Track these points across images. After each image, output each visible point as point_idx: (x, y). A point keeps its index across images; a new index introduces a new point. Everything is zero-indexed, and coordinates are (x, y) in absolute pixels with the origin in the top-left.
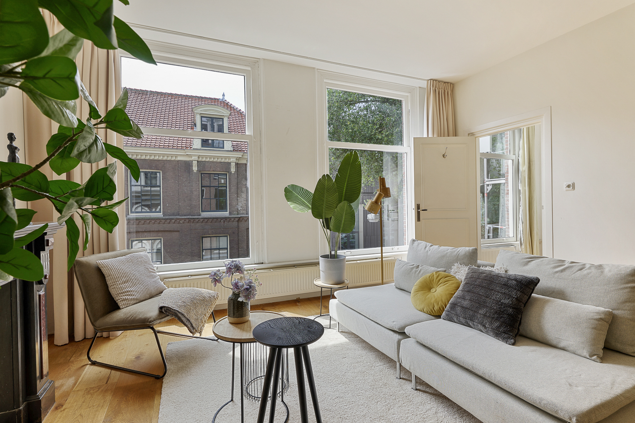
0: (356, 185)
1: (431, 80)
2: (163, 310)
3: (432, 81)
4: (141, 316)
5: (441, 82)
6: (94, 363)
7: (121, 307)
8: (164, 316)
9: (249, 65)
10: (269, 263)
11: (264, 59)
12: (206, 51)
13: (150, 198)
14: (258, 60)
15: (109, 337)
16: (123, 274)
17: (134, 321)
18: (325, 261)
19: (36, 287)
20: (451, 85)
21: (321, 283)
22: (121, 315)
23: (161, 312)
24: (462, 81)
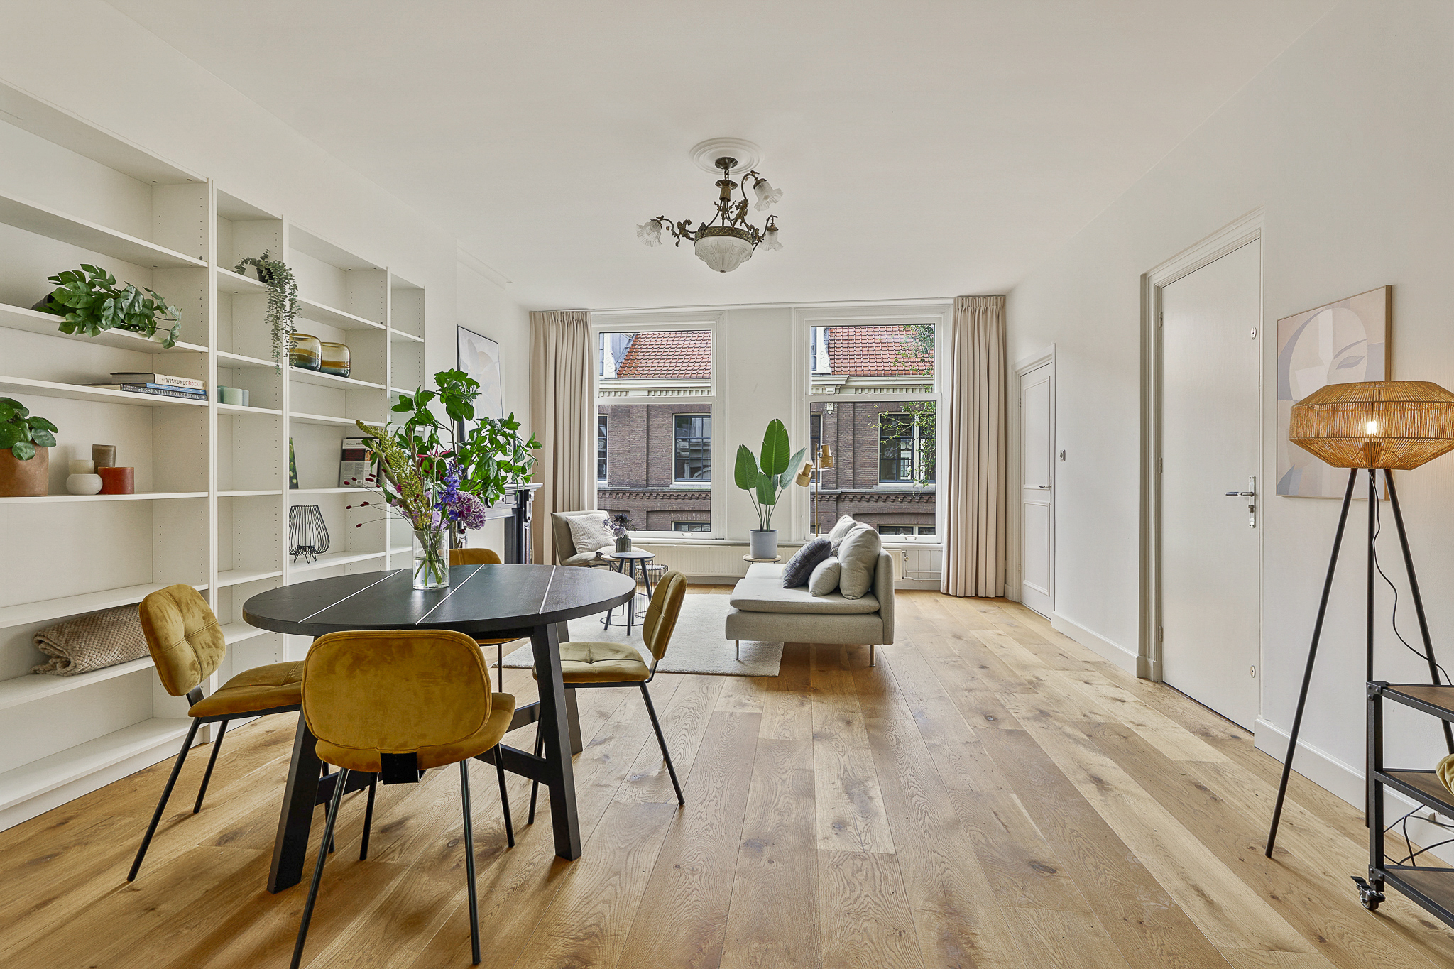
0: (785, 453)
1: (957, 297)
3: (959, 298)
7: (578, 552)
9: (714, 319)
10: (729, 540)
11: (729, 310)
14: (723, 312)
16: (583, 529)
17: (580, 560)
18: (753, 534)
19: (524, 523)
20: (999, 298)
21: (750, 557)
22: (575, 557)
23: (597, 556)
24: (1011, 291)
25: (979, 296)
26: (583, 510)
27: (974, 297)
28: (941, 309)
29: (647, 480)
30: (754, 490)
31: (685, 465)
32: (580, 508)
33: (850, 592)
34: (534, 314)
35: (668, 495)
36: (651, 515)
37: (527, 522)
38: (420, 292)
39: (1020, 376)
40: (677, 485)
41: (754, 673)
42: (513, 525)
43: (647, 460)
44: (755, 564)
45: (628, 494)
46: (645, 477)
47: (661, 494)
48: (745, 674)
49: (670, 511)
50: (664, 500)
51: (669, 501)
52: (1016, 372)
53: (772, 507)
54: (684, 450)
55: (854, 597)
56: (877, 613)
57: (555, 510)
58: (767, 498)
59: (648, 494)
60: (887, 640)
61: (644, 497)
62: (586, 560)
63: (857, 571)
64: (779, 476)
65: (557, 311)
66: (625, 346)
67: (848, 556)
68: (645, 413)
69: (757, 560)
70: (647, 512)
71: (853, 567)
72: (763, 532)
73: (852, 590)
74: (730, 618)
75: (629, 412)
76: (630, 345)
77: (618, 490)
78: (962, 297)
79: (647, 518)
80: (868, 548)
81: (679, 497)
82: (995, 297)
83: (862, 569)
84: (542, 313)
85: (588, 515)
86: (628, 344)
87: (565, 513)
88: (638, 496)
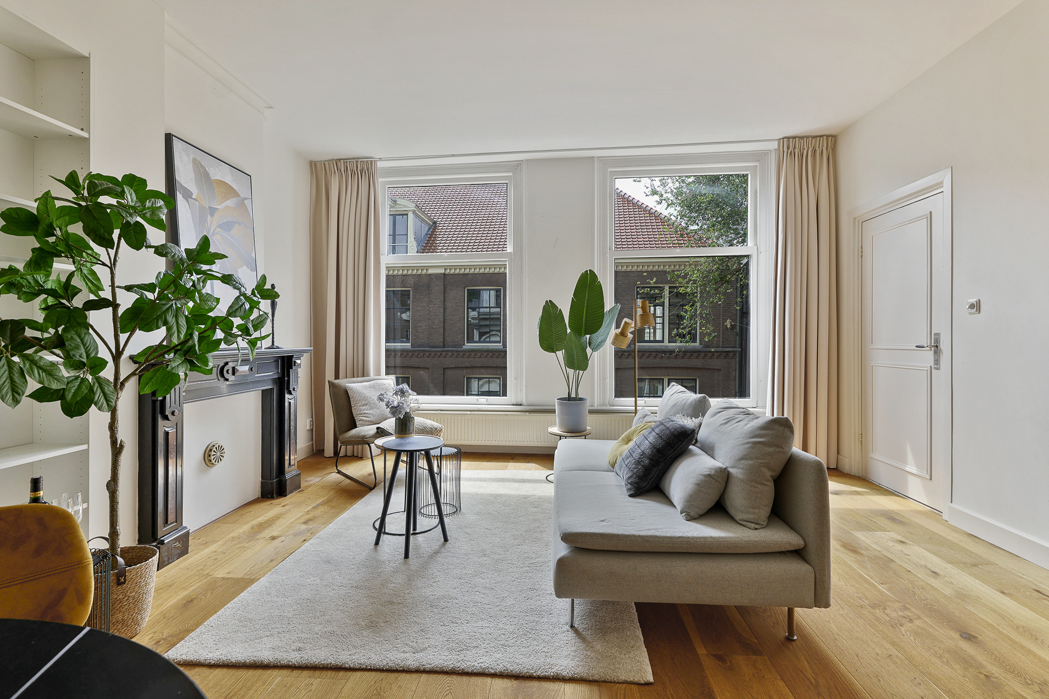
0: (598, 311)
1: (783, 138)
2: (379, 431)
3: (785, 140)
4: (363, 434)
5: (805, 139)
6: (339, 472)
7: (358, 426)
8: (379, 436)
9: (511, 170)
10: (528, 406)
11: (527, 160)
12: (461, 165)
13: (489, 323)
14: (520, 162)
15: (362, 458)
16: (365, 398)
17: (358, 437)
18: (560, 404)
19: (287, 396)
20: (830, 138)
21: (556, 430)
22: (354, 432)
23: (378, 432)
24: (848, 129)
25: (807, 137)
26: (368, 376)
27: (801, 138)
28: (759, 156)
29: (444, 342)
30: (560, 354)
31: (475, 330)
32: (364, 373)
33: (752, 516)
34: (315, 164)
35: (461, 354)
36: (449, 372)
37: (291, 394)
38: (84, 60)
39: (861, 223)
40: (468, 346)
41: (611, 675)
42: (271, 399)
43: (444, 326)
44: (563, 440)
45: (428, 354)
46: (442, 340)
47: (456, 354)
48: (596, 677)
49: (463, 367)
50: (458, 359)
51: (462, 359)
52: (855, 219)
53: (581, 372)
54: (473, 319)
55: (757, 525)
56: (799, 554)
57: (337, 376)
58: (577, 361)
59: (444, 354)
60: (821, 598)
61: (441, 356)
62: (364, 437)
63: (762, 484)
64: (588, 336)
65: (340, 160)
66: (425, 232)
67: (743, 458)
68: (442, 287)
69: (565, 434)
70: (444, 368)
71: (753, 476)
72: (572, 401)
73: (754, 513)
74: (562, 564)
75: (429, 286)
76: (430, 232)
77: (420, 350)
78: (788, 138)
79: (444, 374)
80: (778, 446)
81: (470, 356)
82: (825, 137)
83: (768, 481)
84: (324, 163)
85: (371, 382)
86: (428, 231)
87: (345, 380)
88: (436, 356)
